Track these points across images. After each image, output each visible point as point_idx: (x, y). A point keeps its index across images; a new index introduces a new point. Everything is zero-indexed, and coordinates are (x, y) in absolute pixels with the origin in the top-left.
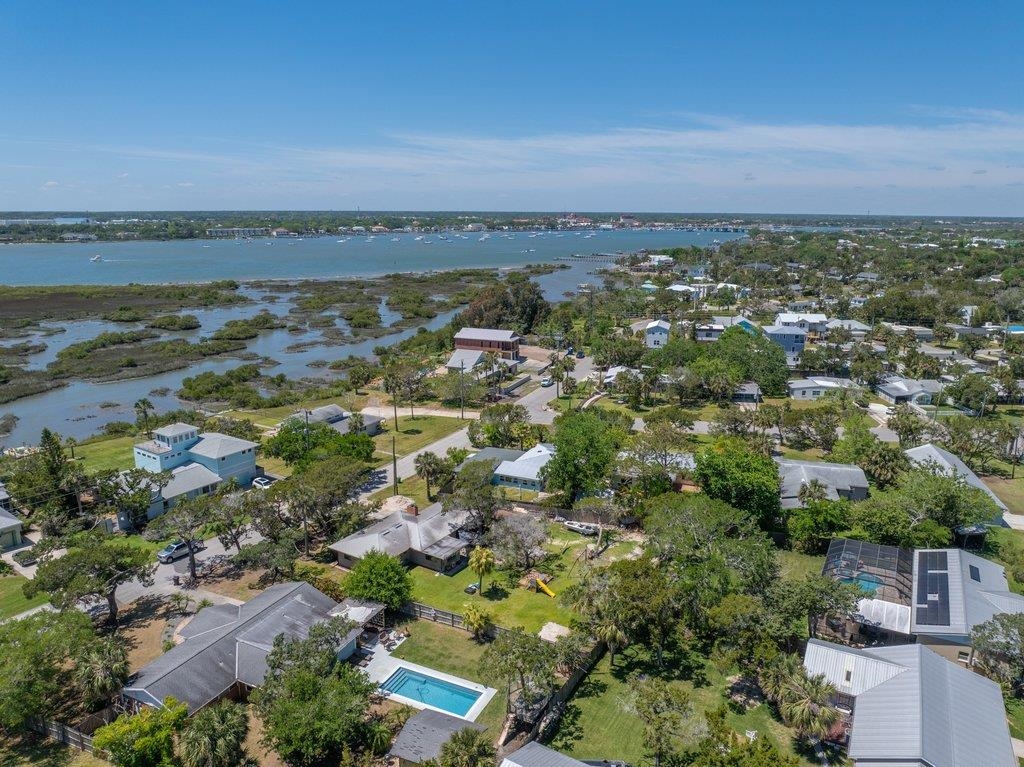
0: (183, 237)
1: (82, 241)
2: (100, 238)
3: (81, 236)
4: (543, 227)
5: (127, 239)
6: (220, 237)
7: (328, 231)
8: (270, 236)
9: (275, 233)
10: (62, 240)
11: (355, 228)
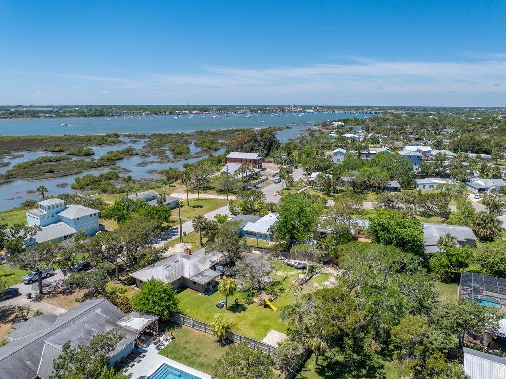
0: (98, 116)
1: (48, 117)
2: (57, 116)
3: (47, 115)
4: (278, 111)
5: (71, 116)
6: (117, 116)
7: (171, 113)
8: (141, 115)
9: (144, 114)
10: (38, 117)
11: (184, 112)
